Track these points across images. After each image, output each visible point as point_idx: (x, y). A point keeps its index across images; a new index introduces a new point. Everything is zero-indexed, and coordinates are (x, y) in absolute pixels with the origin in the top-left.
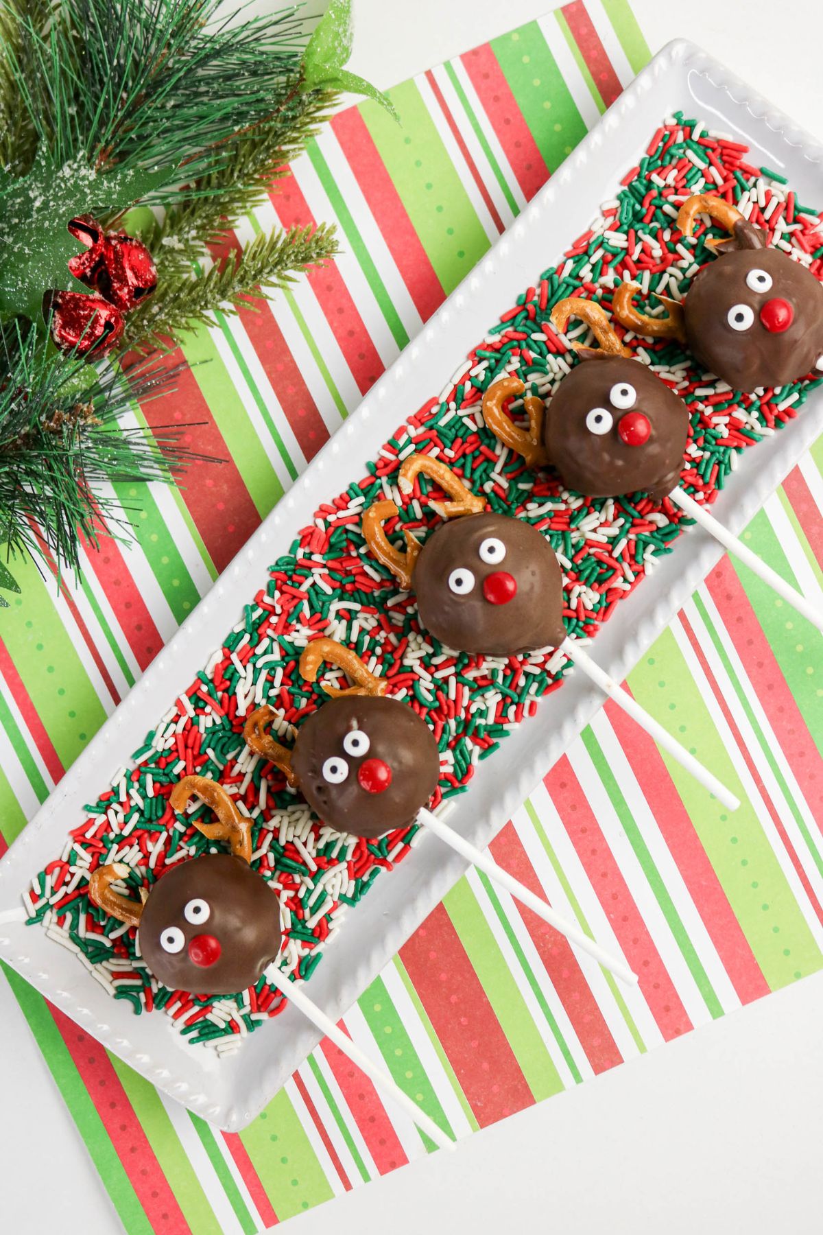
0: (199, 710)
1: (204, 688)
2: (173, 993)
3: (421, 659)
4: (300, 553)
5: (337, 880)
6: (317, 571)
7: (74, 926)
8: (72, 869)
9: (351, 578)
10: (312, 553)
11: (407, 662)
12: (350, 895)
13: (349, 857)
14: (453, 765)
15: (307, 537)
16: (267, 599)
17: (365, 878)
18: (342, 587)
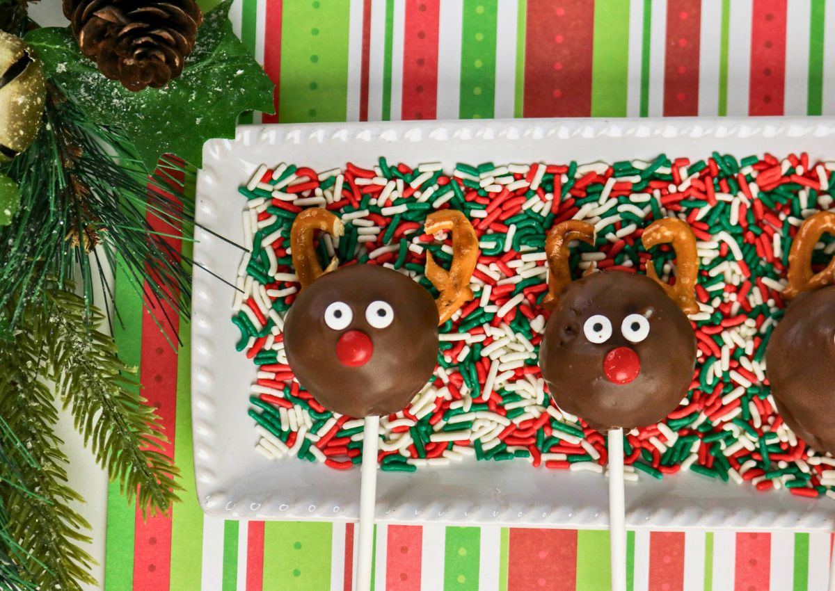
0: (543, 189)
1: (564, 179)
2: (278, 364)
3: (737, 346)
4: (748, 170)
5: (489, 427)
6: (742, 197)
7: (269, 230)
8: (318, 191)
9: (758, 231)
10: (753, 180)
11: (726, 336)
12: (485, 448)
13: (517, 421)
14: (669, 448)
15: (767, 165)
16: (683, 172)
17: (511, 449)
18: (746, 230)
